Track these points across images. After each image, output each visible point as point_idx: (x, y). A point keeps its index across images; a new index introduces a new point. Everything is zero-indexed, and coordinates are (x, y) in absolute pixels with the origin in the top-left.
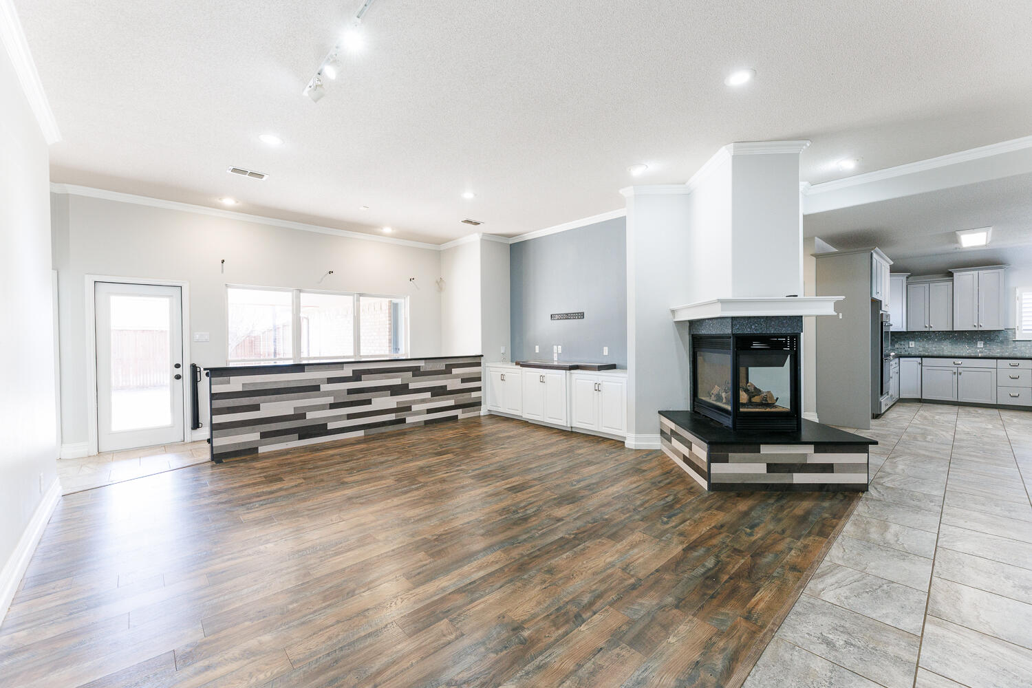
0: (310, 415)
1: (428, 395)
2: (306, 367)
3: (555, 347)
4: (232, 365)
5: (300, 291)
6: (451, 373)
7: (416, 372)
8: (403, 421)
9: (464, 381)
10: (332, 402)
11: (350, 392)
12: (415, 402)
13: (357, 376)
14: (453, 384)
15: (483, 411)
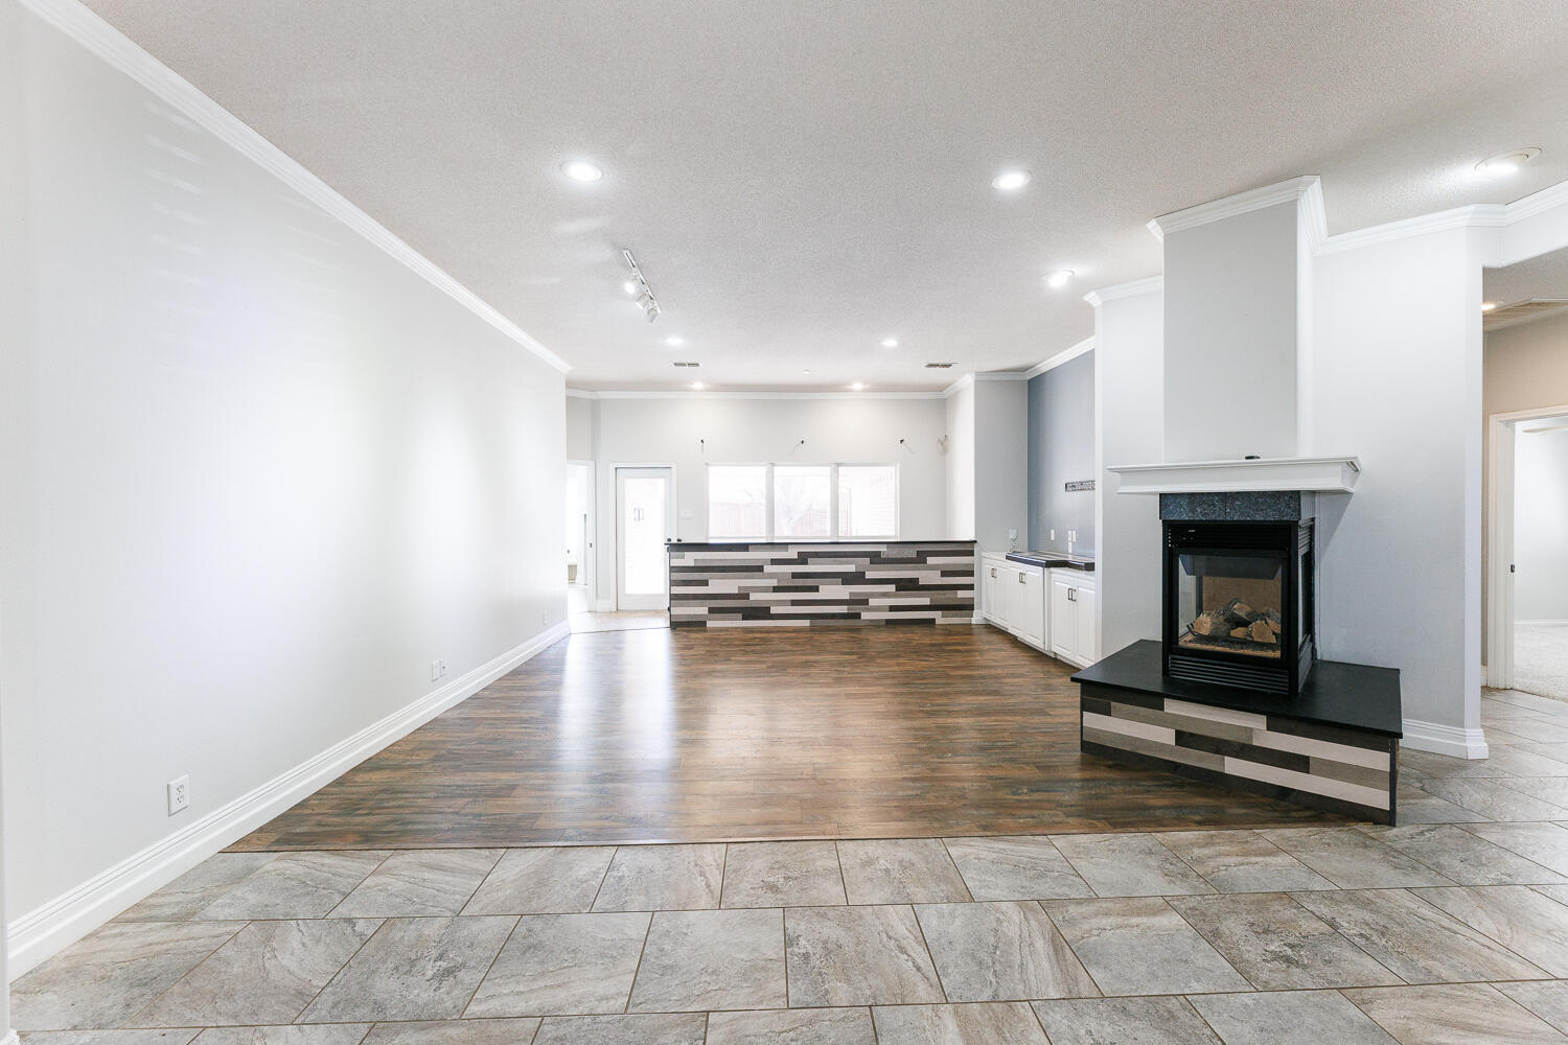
0: (753, 596)
1: (892, 588)
2: (750, 547)
3: (1070, 532)
4: (711, 541)
5: (773, 465)
6: (926, 562)
7: (876, 560)
8: (858, 616)
9: (944, 574)
10: (776, 585)
11: (795, 575)
12: (874, 595)
13: (803, 559)
14: (928, 577)
15: (977, 618)
